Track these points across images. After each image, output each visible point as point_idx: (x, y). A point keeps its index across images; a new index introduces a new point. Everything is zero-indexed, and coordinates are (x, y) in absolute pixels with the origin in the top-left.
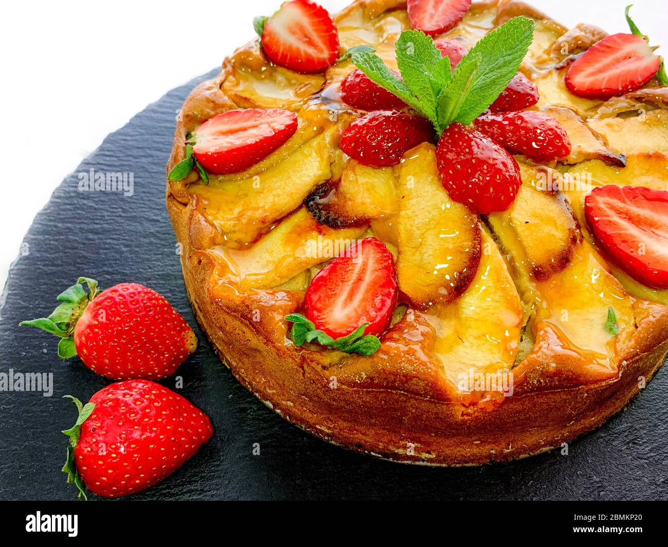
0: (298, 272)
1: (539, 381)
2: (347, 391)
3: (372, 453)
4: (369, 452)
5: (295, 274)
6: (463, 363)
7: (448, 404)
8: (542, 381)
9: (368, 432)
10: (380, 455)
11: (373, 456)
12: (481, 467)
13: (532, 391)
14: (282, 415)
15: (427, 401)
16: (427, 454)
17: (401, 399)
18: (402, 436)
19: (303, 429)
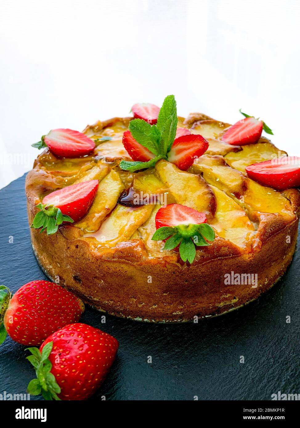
0: (134, 231)
1: (271, 230)
2: (193, 269)
3: (206, 316)
4: (204, 317)
5: (132, 233)
6: (234, 239)
7: (240, 256)
8: (272, 229)
9: (203, 300)
10: (210, 316)
11: (208, 318)
12: (257, 300)
13: (270, 236)
14: (149, 321)
15: (232, 258)
16: (234, 300)
17: (218, 263)
18: (221, 293)
19: (164, 322)
